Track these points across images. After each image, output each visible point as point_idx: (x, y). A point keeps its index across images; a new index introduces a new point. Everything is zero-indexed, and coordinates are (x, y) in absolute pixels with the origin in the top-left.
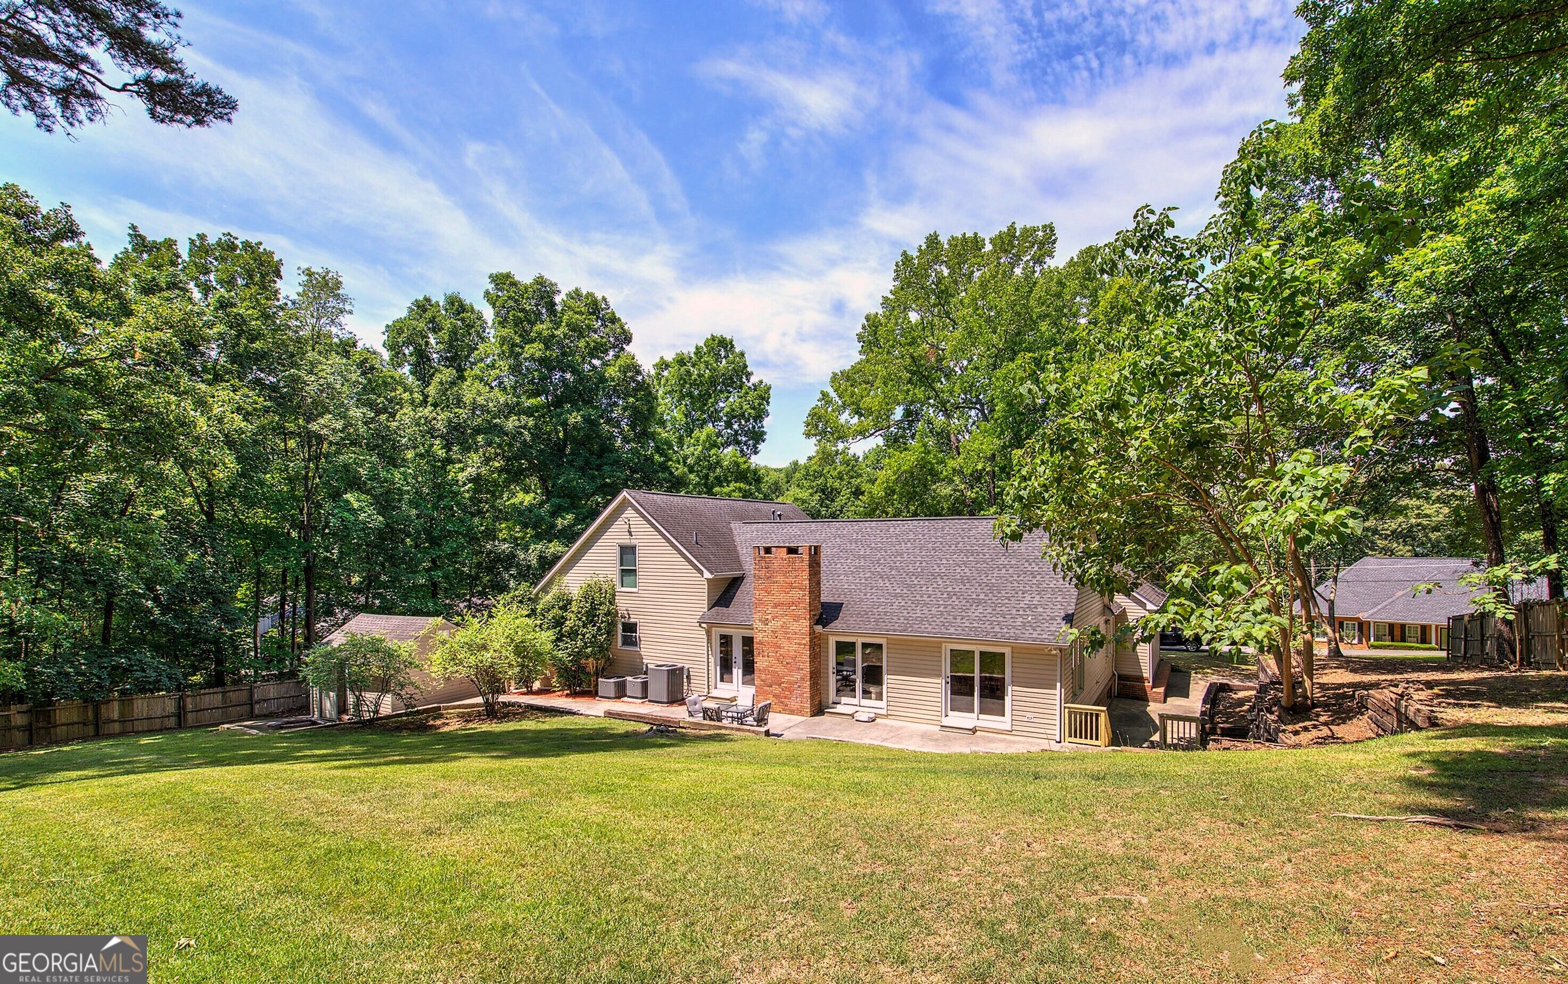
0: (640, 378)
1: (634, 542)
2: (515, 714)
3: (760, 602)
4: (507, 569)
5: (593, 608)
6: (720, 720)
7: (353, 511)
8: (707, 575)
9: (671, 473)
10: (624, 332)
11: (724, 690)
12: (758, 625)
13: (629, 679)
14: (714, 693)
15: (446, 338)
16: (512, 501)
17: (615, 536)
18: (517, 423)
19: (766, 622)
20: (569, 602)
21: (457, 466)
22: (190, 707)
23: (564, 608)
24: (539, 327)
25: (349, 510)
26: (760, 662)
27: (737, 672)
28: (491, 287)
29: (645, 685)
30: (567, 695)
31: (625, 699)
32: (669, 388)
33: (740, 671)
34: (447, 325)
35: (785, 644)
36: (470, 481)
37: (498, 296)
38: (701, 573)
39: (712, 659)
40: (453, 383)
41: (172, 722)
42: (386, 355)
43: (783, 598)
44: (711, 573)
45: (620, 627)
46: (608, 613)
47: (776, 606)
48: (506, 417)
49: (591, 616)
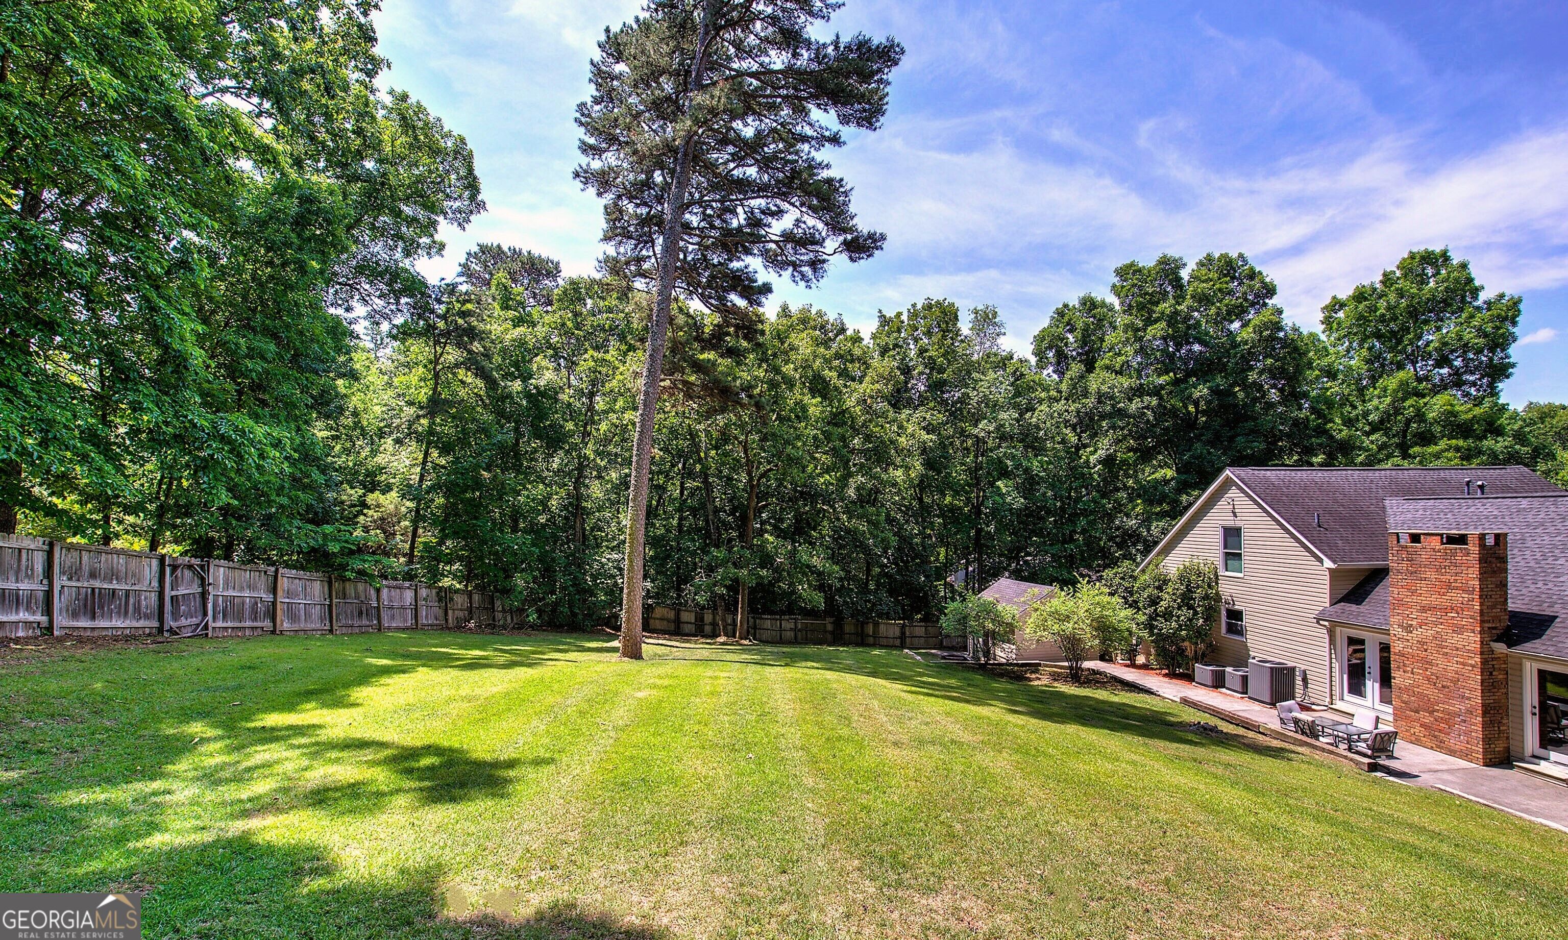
0: (1281, 334)
1: (1239, 524)
2: (1098, 682)
3: (1400, 603)
4: (1134, 545)
5: (1189, 590)
6: (1316, 737)
7: (1002, 495)
8: (1328, 564)
9: (1332, 437)
10: (1265, 285)
11: (1349, 703)
12: (1396, 630)
13: (1229, 669)
14: (1339, 705)
15: (1080, 336)
16: (1153, 476)
17: (1219, 517)
18: (1140, 405)
19: (1409, 629)
20: (1166, 582)
21: (1088, 450)
22: (907, 633)
23: (1160, 588)
24: (1163, 306)
25: (999, 495)
26: (1399, 678)
27: (1372, 687)
28: (1116, 280)
29: (1245, 679)
30: (1165, 675)
31: (1224, 690)
32: (1342, 333)
33: (1377, 685)
34: (1080, 325)
35: (1440, 661)
36: (1100, 462)
37: (1123, 287)
38: (1321, 561)
39: (1336, 665)
40: (1082, 377)
41: (898, 642)
42: (1033, 360)
43: (1435, 600)
44: (1334, 562)
45: (1224, 613)
46: (1206, 597)
47: (1424, 609)
48: (1131, 400)
49: (1186, 599)
